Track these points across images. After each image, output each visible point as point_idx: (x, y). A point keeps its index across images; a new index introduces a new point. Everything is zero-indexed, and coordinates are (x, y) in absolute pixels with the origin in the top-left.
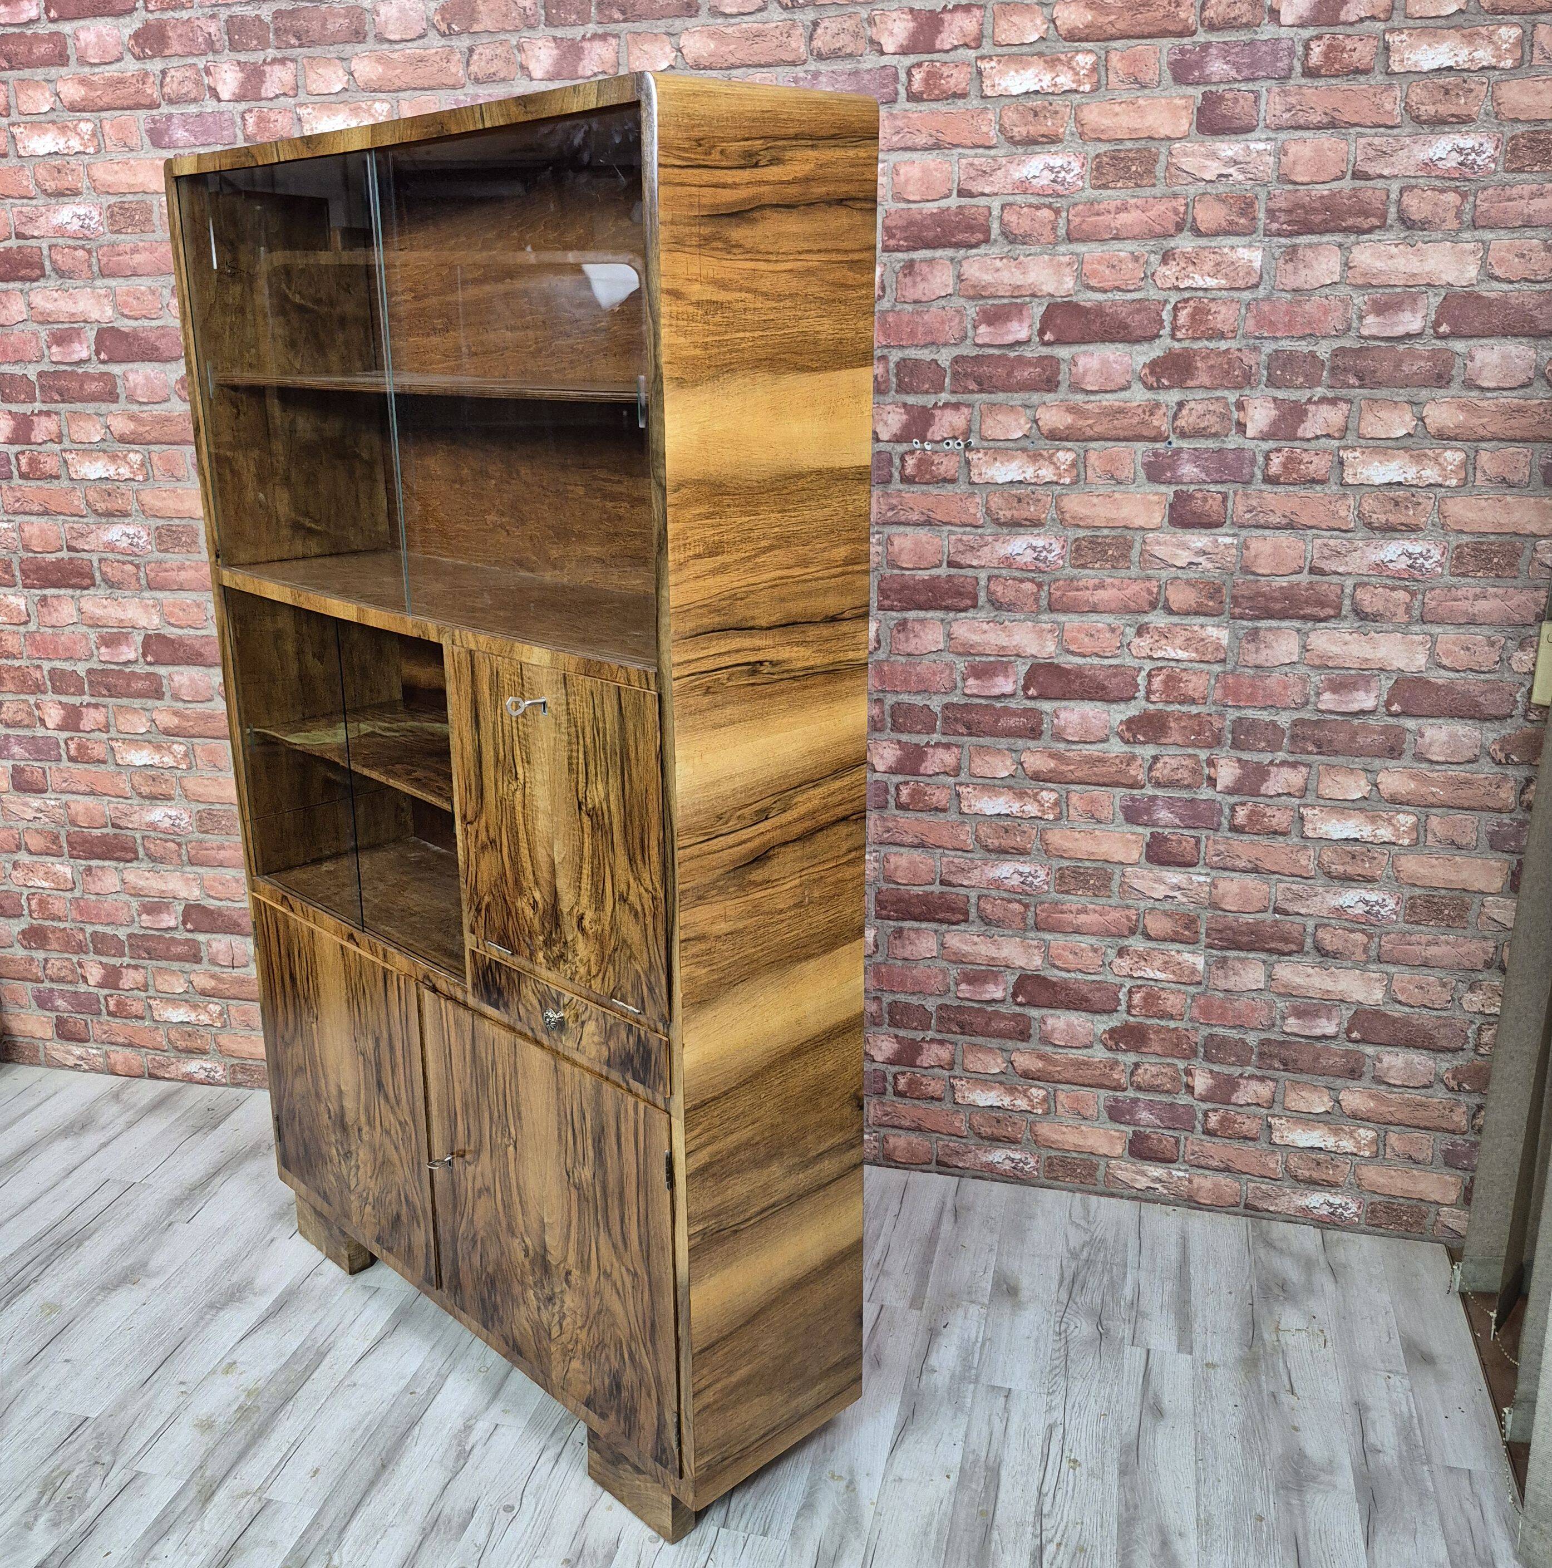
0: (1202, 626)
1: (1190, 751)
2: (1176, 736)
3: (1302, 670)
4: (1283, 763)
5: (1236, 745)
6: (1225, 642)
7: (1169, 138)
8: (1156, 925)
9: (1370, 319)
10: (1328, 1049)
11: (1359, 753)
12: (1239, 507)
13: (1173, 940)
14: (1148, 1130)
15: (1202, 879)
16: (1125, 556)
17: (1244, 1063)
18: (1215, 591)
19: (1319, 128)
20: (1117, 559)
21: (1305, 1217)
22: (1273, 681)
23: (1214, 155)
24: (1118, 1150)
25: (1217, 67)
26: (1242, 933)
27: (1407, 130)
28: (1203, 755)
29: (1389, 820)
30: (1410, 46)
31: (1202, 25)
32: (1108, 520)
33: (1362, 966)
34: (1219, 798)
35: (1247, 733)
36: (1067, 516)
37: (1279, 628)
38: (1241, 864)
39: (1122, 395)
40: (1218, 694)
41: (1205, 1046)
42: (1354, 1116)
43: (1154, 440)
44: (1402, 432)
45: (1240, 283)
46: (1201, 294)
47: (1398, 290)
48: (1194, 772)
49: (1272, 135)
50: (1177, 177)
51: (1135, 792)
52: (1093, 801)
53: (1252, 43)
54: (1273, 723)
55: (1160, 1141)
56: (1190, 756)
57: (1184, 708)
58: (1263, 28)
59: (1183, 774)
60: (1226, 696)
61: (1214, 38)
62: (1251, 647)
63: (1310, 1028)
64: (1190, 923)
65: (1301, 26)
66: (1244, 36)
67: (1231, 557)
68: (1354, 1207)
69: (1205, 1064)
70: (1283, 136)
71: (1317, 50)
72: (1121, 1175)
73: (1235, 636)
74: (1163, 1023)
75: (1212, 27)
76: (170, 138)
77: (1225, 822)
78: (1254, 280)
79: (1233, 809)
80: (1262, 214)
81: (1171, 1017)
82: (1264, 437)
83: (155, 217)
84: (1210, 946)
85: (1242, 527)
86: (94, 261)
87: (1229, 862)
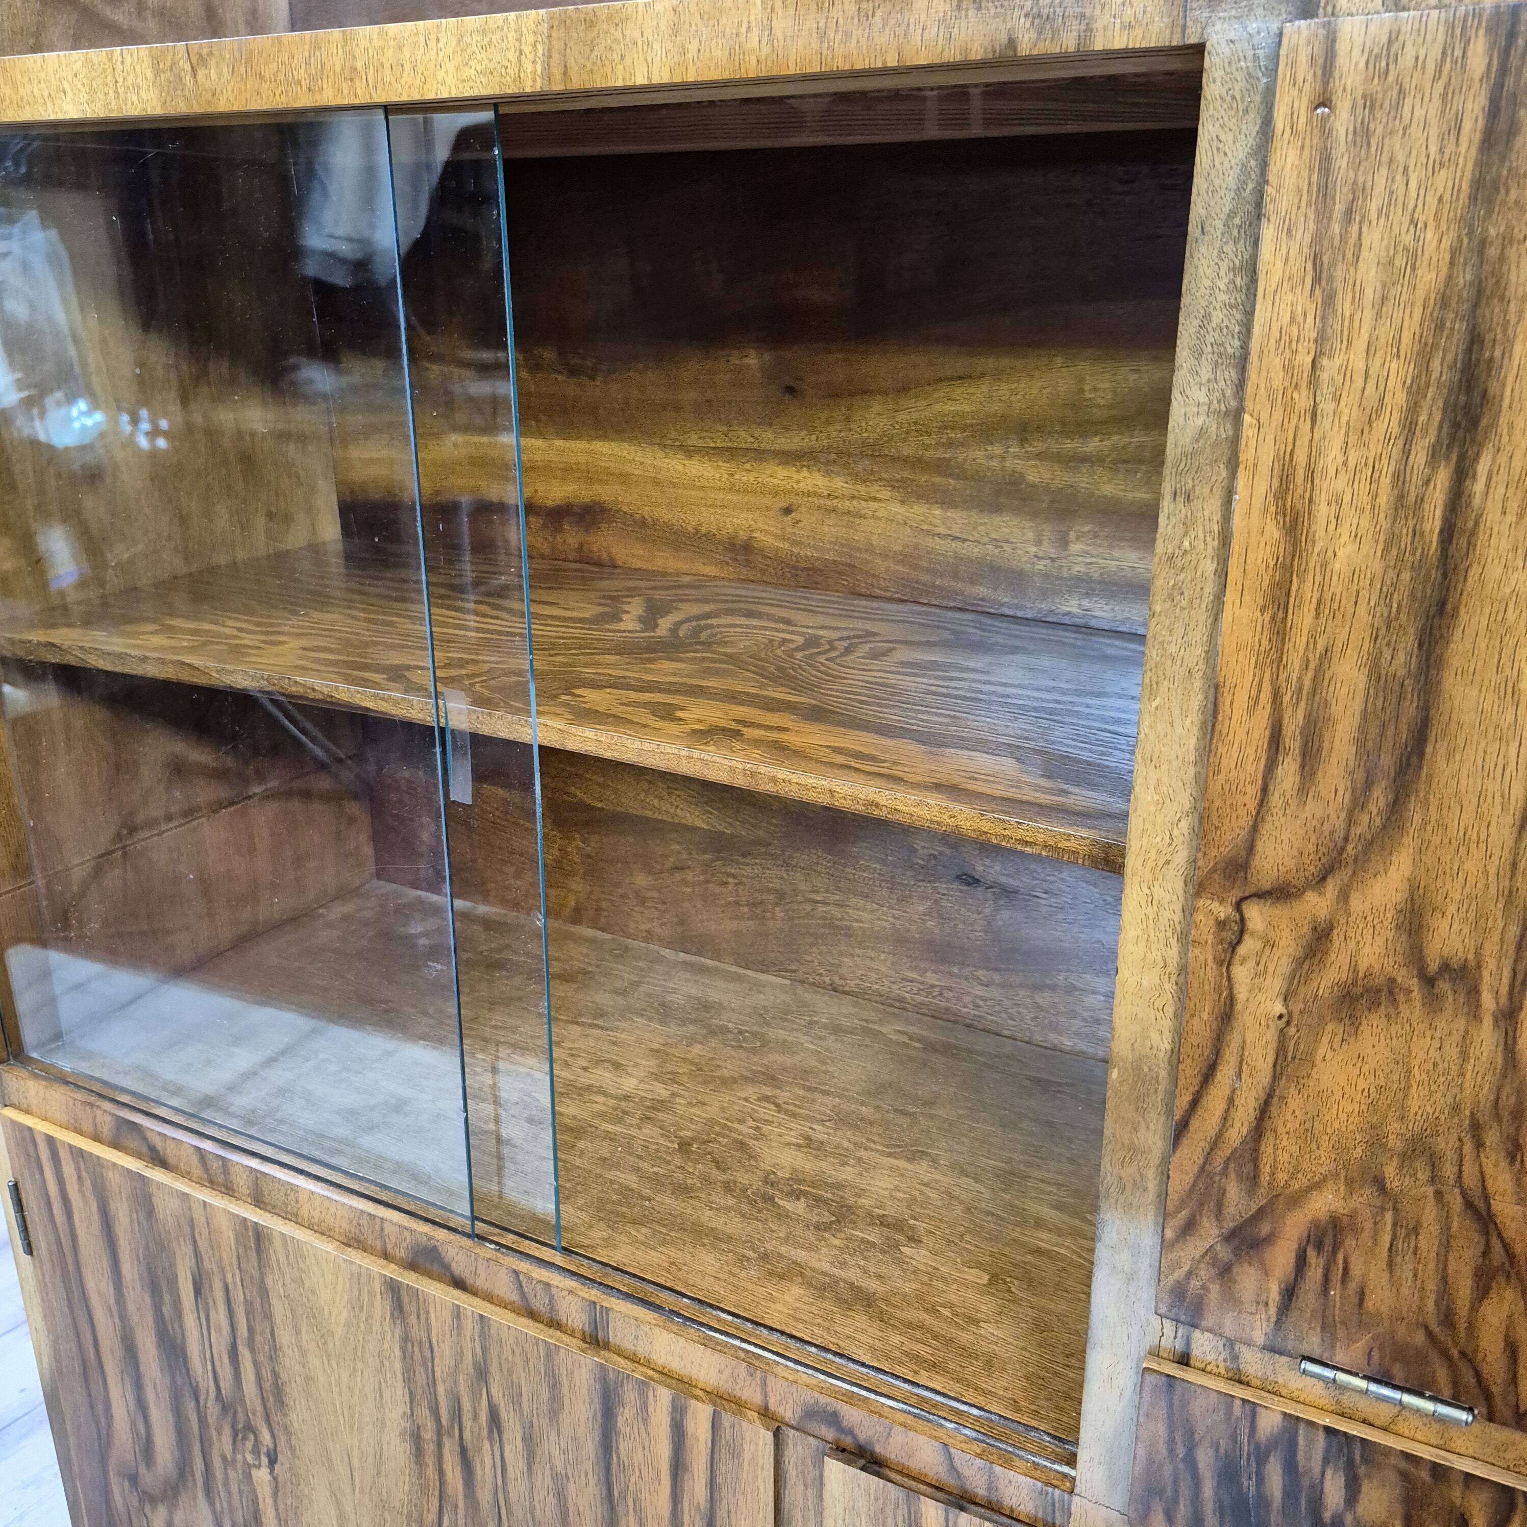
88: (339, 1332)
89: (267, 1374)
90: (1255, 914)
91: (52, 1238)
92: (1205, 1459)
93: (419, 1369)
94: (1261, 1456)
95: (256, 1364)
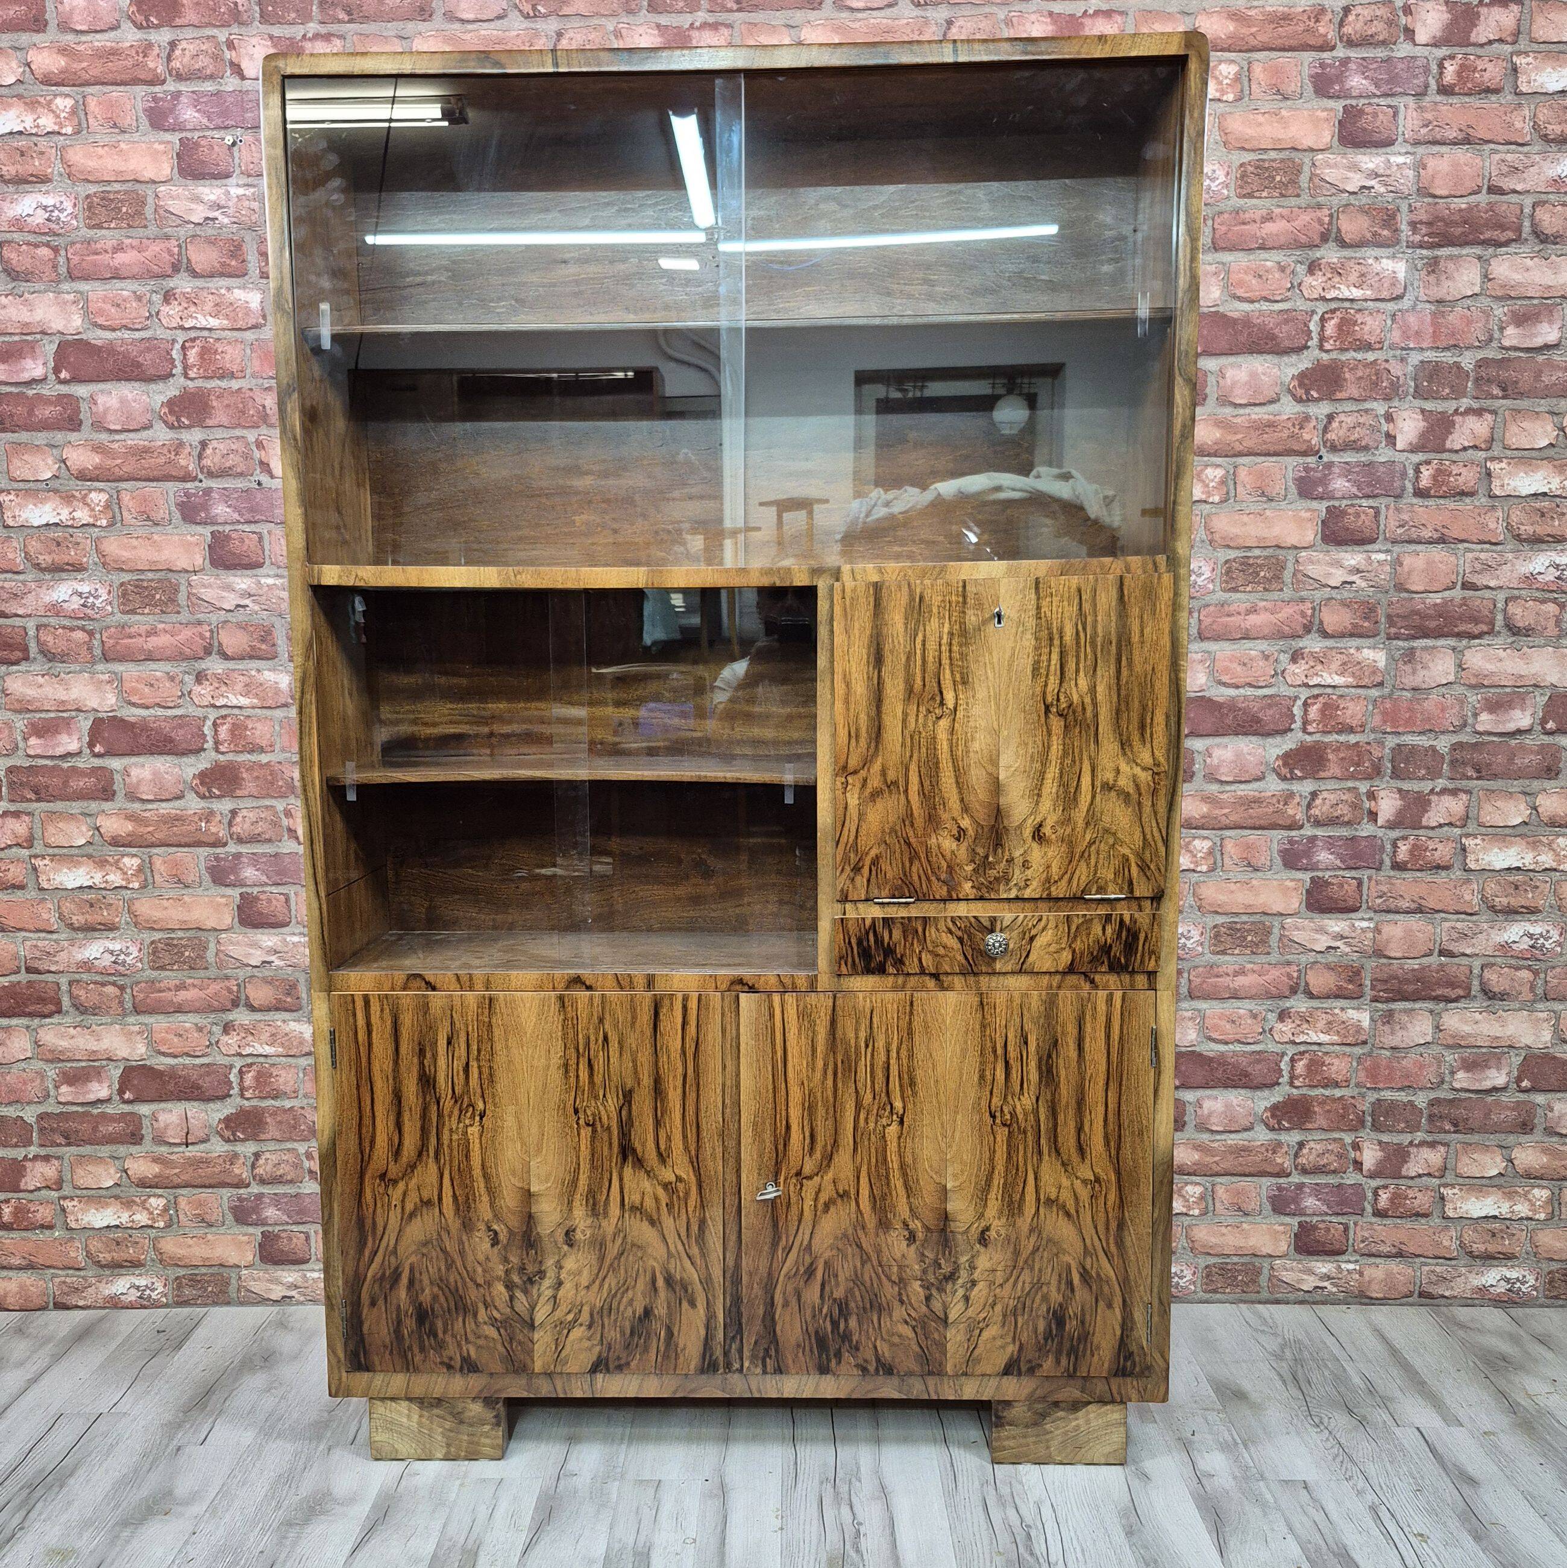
0: (1358, 649)
1: (1350, 784)
2: (1334, 769)
3: (1459, 690)
4: (1444, 791)
5: (1396, 775)
6: (1382, 664)
7: (1312, 150)
8: (1319, 981)
9: (1510, 331)
10: (1497, 1103)
11: (1519, 775)
12: (1390, 522)
13: (1337, 997)
14: (1315, 1219)
15: (1365, 924)
16: (1278, 578)
17: (1413, 1128)
18: (1369, 610)
19: (1455, 144)
20: (1269, 581)
21: (1484, 1297)
22: (1430, 704)
23: (1355, 168)
24: (1283, 1246)
25: (1356, 82)
26: (1408, 981)
27: (1537, 148)
28: (1363, 787)
29: (1549, 845)
30: (1536, 68)
31: (1341, 40)
32: (1259, 539)
33: (1529, 1006)
34: (1380, 833)
35: (1407, 761)
36: (1217, 537)
37: (1434, 647)
38: (1405, 904)
39: (1271, 408)
40: (1377, 720)
41: (1372, 1115)
42: (1528, 1175)
43: (1304, 454)
44: (1544, 443)
45: (1385, 294)
46: (1347, 305)
47: (1535, 302)
48: (1355, 806)
49: (1410, 149)
50: (1320, 187)
51: (1293, 833)
52: (1248, 847)
53: (1389, 60)
54: (1433, 748)
55: (1328, 1230)
56: (1349, 789)
57: (1342, 738)
58: (1399, 46)
59: (1344, 810)
60: (1385, 722)
61: (1353, 53)
62: (1408, 668)
63: (1479, 1081)
64: (1354, 974)
65: (1435, 45)
66: (1380, 53)
67: (1384, 575)
68: (1531, 1280)
69: (1373, 1135)
70: (1421, 150)
71: (1451, 69)
72: (1287, 1276)
73: (1391, 658)
74: (1327, 1092)
75: (1350, 43)
76: (176, 118)
77: (1387, 862)
78: (1399, 291)
79: (1395, 846)
80: (1404, 227)
81: (1337, 1085)
82: (1413, 449)
83: (149, 211)
84: (1375, 1000)
85: (1394, 542)
86: (61, 260)
87: (1392, 904)
88: (529, 1032)
89: (486, 1071)
90: (850, 779)
91: (353, 1051)
92: (854, 941)
93: (571, 1031)
94: (867, 933)
95: (479, 1067)
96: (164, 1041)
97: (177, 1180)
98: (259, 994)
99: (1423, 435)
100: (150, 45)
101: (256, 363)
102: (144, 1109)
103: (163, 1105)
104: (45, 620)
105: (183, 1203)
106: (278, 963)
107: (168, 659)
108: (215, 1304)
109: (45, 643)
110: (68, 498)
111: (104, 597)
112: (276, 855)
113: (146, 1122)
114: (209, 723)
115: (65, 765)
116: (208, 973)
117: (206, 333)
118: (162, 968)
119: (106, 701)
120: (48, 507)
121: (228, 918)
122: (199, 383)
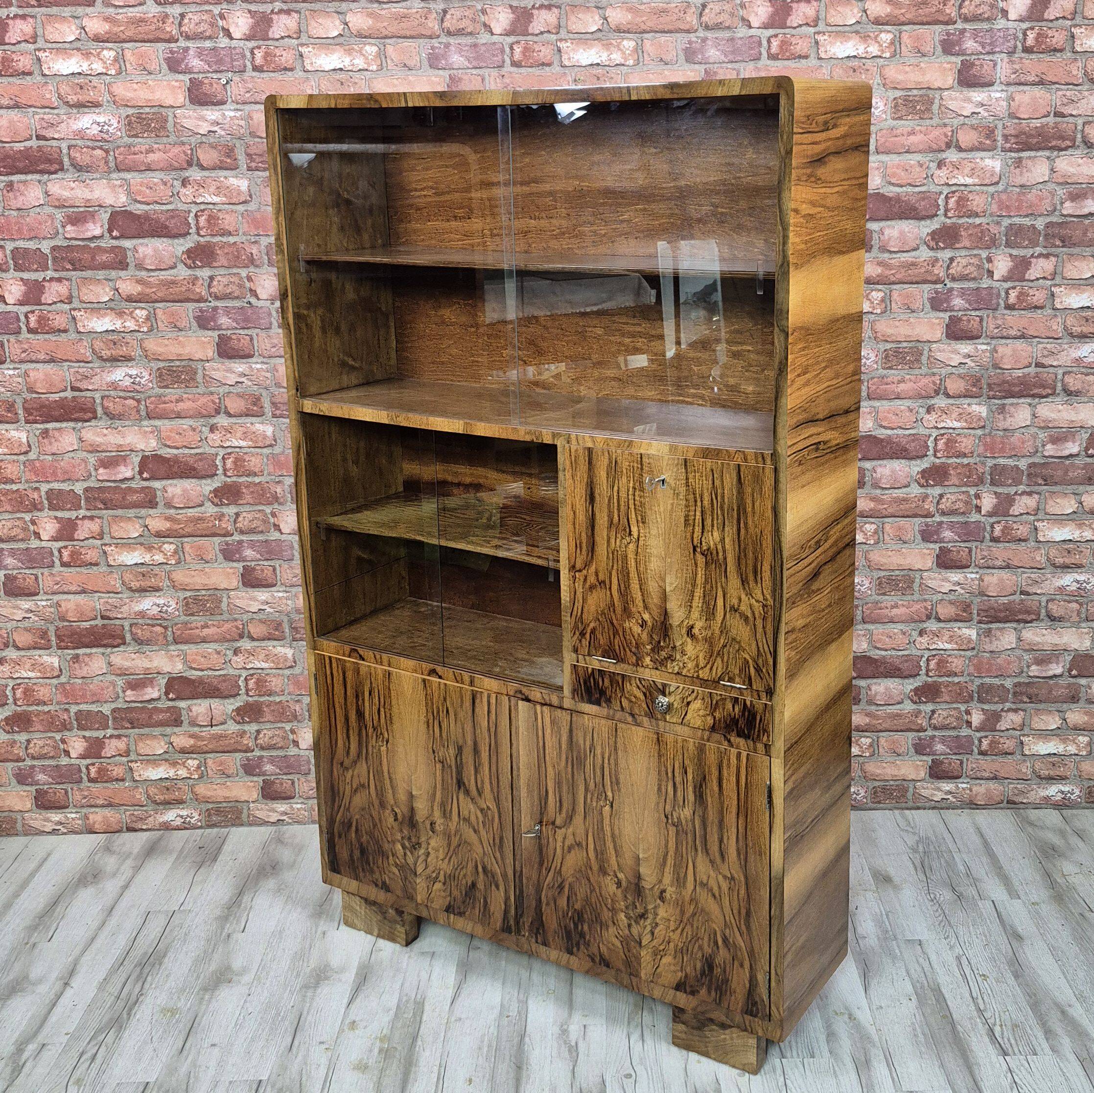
0: (969, 405)
1: (964, 489)
2: (953, 480)
3: (1033, 430)
4: (1023, 493)
5: (993, 483)
6: (984, 415)
7: (941, 89)
8: (944, 611)
9: (1068, 204)
10: (1056, 684)
11: (1070, 483)
12: (990, 326)
13: (955, 621)
14: (942, 758)
15: (973, 576)
16: (918, 360)
17: (1004, 701)
18: (976, 381)
19: (1033, 85)
20: (912, 362)
21: (1046, 804)
22: (1015, 439)
23: (969, 100)
24: (922, 775)
25: (969, 45)
26: (1001, 611)
27: (1086, 87)
28: (972, 491)
29: (1090, 526)
30: (1087, 35)
31: (960, 18)
32: (906, 336)
33: (1076, 625)
34: (983, 519)
35: (1000, 474)
36: (879, 335)
37: (1017, 404)
38: (998, 563)
39: (914, 253)
40: (981, 449)
41: (978, 693)
42: (1076, 729)
43: (935, 283)
44: (1089, 275)
45: (987, 181)
46: (962, 188)
47: (1084, 186)
48: (967, 503)
49: (1004, 88)
50: (945, 113)
51: (928, 520)
52: (900, 529)
53: (991, 30)
54: (1016, 467)
55: (949, 764)
56: (963, 493)
57: (959, 461)
58: (997, 21)
59: (960, 505)
60: (986, 451)
61: (967, 26)
62: (1001, 417)
63: (1045, 671)
64: (966, 608)
65: (1021, 20)
66: (985, 26)
67: (986, 359)
68: (1077, 792)
69: (978, 705)
70: (1012, 89)
71: (1031, 36)
72: (924, 793)
73: (990, 411)
74: (950, 680)
75: (966, 20)
76: (187, 65)
77: (987, 536)
78: (996, 179)
79: (992, 527)
80: (1000, 138)
81: (956, 675)
82: (1005, 280)
83: (170, 125)
84: (980, 622)
85: (992, 338)
86: (111, 158)
87: (990, 563)
96: (194, 661)
97: (205, 749)
98: (256, 630)
99: (1010, 271)
100: (167, 16)
101: (246, 225)
102: (182, 704)
103: (195, 701)
104: (107, 393)
105: (210, 762)
106: (269, 610)
107: (190, 417)
108: (233, 825)
109: (107, 408)
110: (120, 314)
111: (147, 377)
112: (266, 541)
113: (184, 712)
114: (219, 458)
115: (124, 486)
116: (222, 617)
117: (211, 206)
118: (192, 615)
119: (150, 445)
120: (107, 319)
121: (235, 582)
122: (208, 239)
